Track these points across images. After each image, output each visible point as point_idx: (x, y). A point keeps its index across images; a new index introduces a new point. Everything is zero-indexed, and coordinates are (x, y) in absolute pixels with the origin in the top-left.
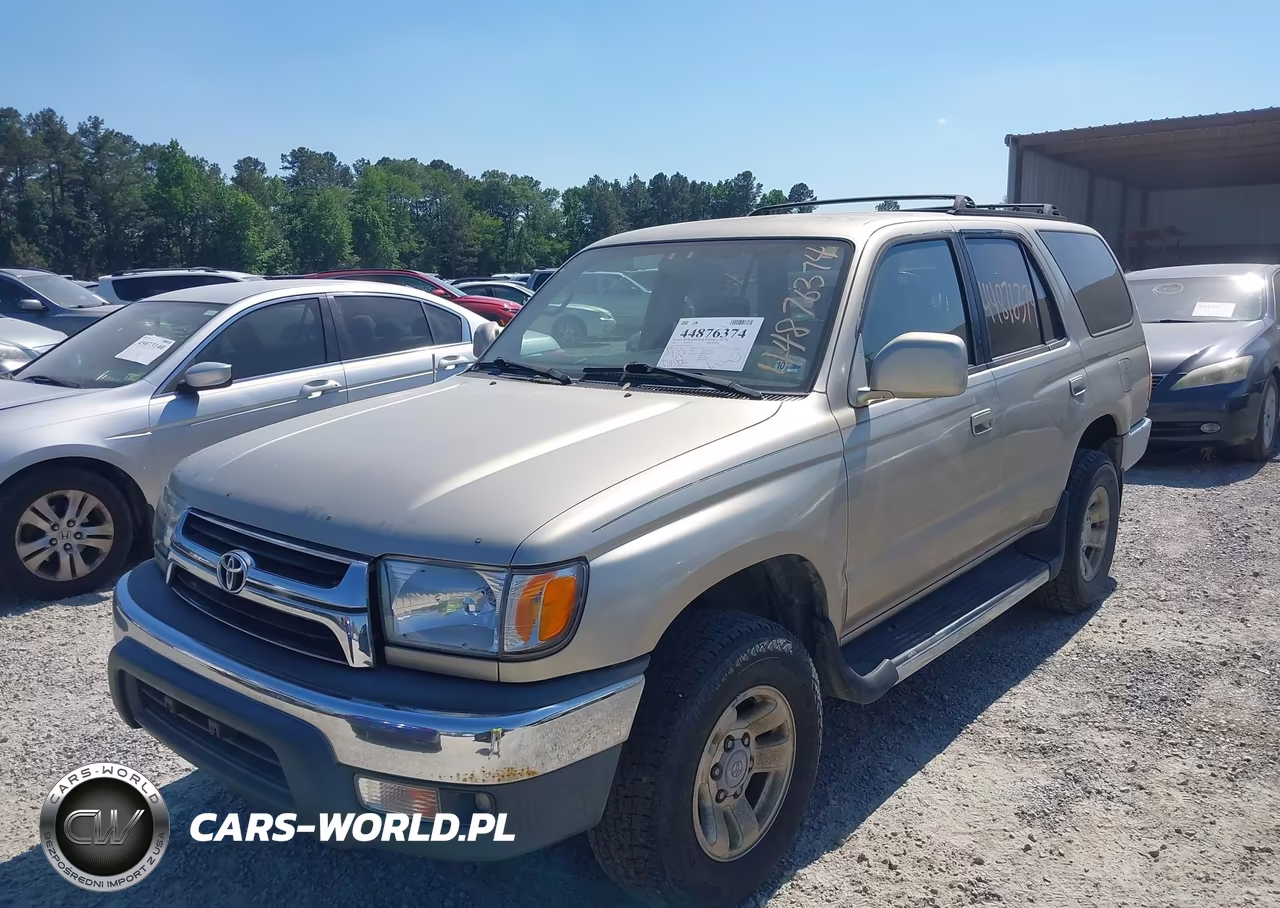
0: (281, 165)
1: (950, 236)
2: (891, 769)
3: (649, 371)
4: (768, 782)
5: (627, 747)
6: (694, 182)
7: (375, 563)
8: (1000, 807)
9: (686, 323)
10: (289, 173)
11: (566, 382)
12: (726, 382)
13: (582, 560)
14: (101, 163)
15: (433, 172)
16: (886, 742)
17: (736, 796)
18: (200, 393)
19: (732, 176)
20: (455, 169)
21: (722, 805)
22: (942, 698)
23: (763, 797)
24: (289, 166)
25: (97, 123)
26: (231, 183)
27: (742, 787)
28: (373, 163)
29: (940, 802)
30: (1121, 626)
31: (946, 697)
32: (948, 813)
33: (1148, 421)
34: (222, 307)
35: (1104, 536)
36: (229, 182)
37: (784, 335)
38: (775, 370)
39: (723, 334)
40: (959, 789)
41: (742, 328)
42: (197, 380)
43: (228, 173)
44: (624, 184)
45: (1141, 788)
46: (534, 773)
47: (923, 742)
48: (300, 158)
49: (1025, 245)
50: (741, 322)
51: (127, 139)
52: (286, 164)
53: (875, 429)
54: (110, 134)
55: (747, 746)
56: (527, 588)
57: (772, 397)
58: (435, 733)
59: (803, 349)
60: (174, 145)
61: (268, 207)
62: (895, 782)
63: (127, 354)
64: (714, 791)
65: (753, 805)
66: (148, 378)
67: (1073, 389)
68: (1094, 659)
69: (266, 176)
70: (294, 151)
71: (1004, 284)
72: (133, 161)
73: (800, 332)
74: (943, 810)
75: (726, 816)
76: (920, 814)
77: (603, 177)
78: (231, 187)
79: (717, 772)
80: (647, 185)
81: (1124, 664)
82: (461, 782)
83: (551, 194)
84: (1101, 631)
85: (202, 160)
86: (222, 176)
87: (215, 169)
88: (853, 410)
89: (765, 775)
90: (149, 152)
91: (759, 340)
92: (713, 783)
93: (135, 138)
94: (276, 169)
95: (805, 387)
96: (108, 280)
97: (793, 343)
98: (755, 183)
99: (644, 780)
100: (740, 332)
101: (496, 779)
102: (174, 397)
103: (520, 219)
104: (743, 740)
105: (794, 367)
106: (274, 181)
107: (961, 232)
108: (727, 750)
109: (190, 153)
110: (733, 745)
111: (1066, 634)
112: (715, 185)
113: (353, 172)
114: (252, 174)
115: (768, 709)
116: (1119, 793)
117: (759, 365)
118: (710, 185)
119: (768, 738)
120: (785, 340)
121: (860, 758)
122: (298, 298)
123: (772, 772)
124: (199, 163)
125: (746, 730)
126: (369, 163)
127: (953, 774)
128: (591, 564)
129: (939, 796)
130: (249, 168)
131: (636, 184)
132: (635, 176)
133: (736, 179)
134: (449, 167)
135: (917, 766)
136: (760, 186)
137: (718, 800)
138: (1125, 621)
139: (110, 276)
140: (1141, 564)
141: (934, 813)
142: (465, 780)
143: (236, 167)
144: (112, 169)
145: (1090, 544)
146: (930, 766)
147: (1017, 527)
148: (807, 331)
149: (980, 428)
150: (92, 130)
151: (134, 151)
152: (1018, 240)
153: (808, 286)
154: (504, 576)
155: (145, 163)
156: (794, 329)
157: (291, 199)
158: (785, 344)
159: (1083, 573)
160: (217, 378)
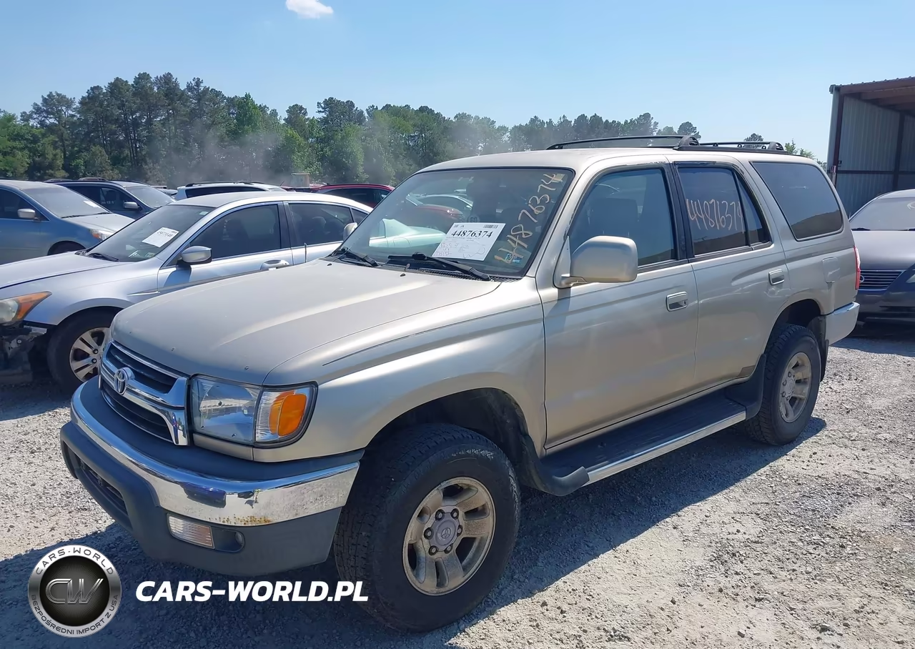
0: (317, 109)
1: (663, 166)
2: (591, 545)
3: (426, 258)
4: (476, 544)
5: (345, 510)
6: (607, 121)
7: (191, 378)
8: (659, 578)
9: (457, 226)
10: (323, 115)
11: (374, 265)
12: (468, 268)
13: (313, 385)
14: (201, 110)
15: (421, 115)
16: (597, 526)
17: (446, 551)
18: (192, 266)
19: (635, 117)
20: (436, 112)
21: (435, 557)
22: (650, 500)
23: (470, 555)
24: (322, 110)
25: (198, 82)
26: (284, 122)
27: (451, 545)
28: (380, 108)
29: (618, 571)
30: (811, 457)
31: (654, 499)
32: (620, 579)
33: (856, 304)
34: (211, 209)
35: (806, 389)
36: (283, 122)
37: (515, 236)
38: (505, 260)
39: (477, 235)
40: (635, 563)
41: (490, 230)
42: (189, 258)
43: (283, 115)
44: (555, 122)
45: (771, 573)
46: (269, 521)
47: (624, 529)
48: (330, 104)
49: (737, 173)
50: (491, 227)
51: (218, 94)
52: (321, 109)
53: (573, 304)
54: (206, 90)
55: (457, 517)
56: (276, 401)
57: (495, 279)
58: (224, 494)
59: (526, 246)
60: (247, 96)
61: (308, 139)
62: (591, 555)
63: (148, 241)
64: (427, 547)
65: (462, 560)
66: (158, 256)
67: (773, 280)
68: (778, 480)
69: (307, 117)
70: (326, 100)
71: (713, 200)
72: (221, 108)
73: (526, 234)
74: (617, 576)
75: (437, 564)
76: (599, 578)
77: (541, 118)
78: (283, 125)
79: (429, 534)
80: (573, 122)
81: (799, 484)
82: (221, 523)
83: (503, 129)
84: (793, 459)
85: (265, 106)
86: (278, 117)
87: (274, 113)
88: (557, 290)
89: (473, 539)
90: (232, 102)
91: (499, 238)
92: (426, 541)
93: (223, 93)
94: (314, 113)
95: (522, 273)
96: (183, 189)
97: (520, 242)
98: (653, 122)
99: (364, 534)
100: (489, 233)
101: (243, 523)
102: (175, 269)
103: (480, 148)
104: (452, 514)
105: (518, 258)
106: (312, 121)
107: (675, 163)
108: (437, 519)
109: (258, 102)
110: (443, 516)
111: (766, 460)
112: (623, 123)
113: (366, 115)
114: (297, 116)
115: (471, 494)
116: (752, 575)
117: (496, 257)
118: (619, 123)
119: (474, 513)
120: (515, 239)
121: (572, 536)
122: (263, 204)
123: (479, 537)
124: (263, 109)
125: (455, 507)
126: (377, 108)
127: (635, 553)
128: (320, 387)
129: (619, 567)
130: (296, 112)
131: (565, 122)
132: (564, 116)
133: (638, 119)
134: (432, 111)
135: (612, 545)
136: (656, 124)
137: (430, 553)
138: (815, 453)
139: (184, 187)
140: (848, 412)
141: (610, 578)
142: (224, 522)
143: (287, 111)
144: (207, 114)
145: (794, 395)
146: (623, 547)
147: (721, 379)
148: (531, 234)
149: (675, 305)
150: (195, 87)
151: (223, 102)
152: (731, 169)
153: (538, 202)
154: (259, 391)
155: (229, 110)
156: (523, 232)
157: (323, 134)
158: (514, 242)
159: (784, 416)
160: (202, 257)
